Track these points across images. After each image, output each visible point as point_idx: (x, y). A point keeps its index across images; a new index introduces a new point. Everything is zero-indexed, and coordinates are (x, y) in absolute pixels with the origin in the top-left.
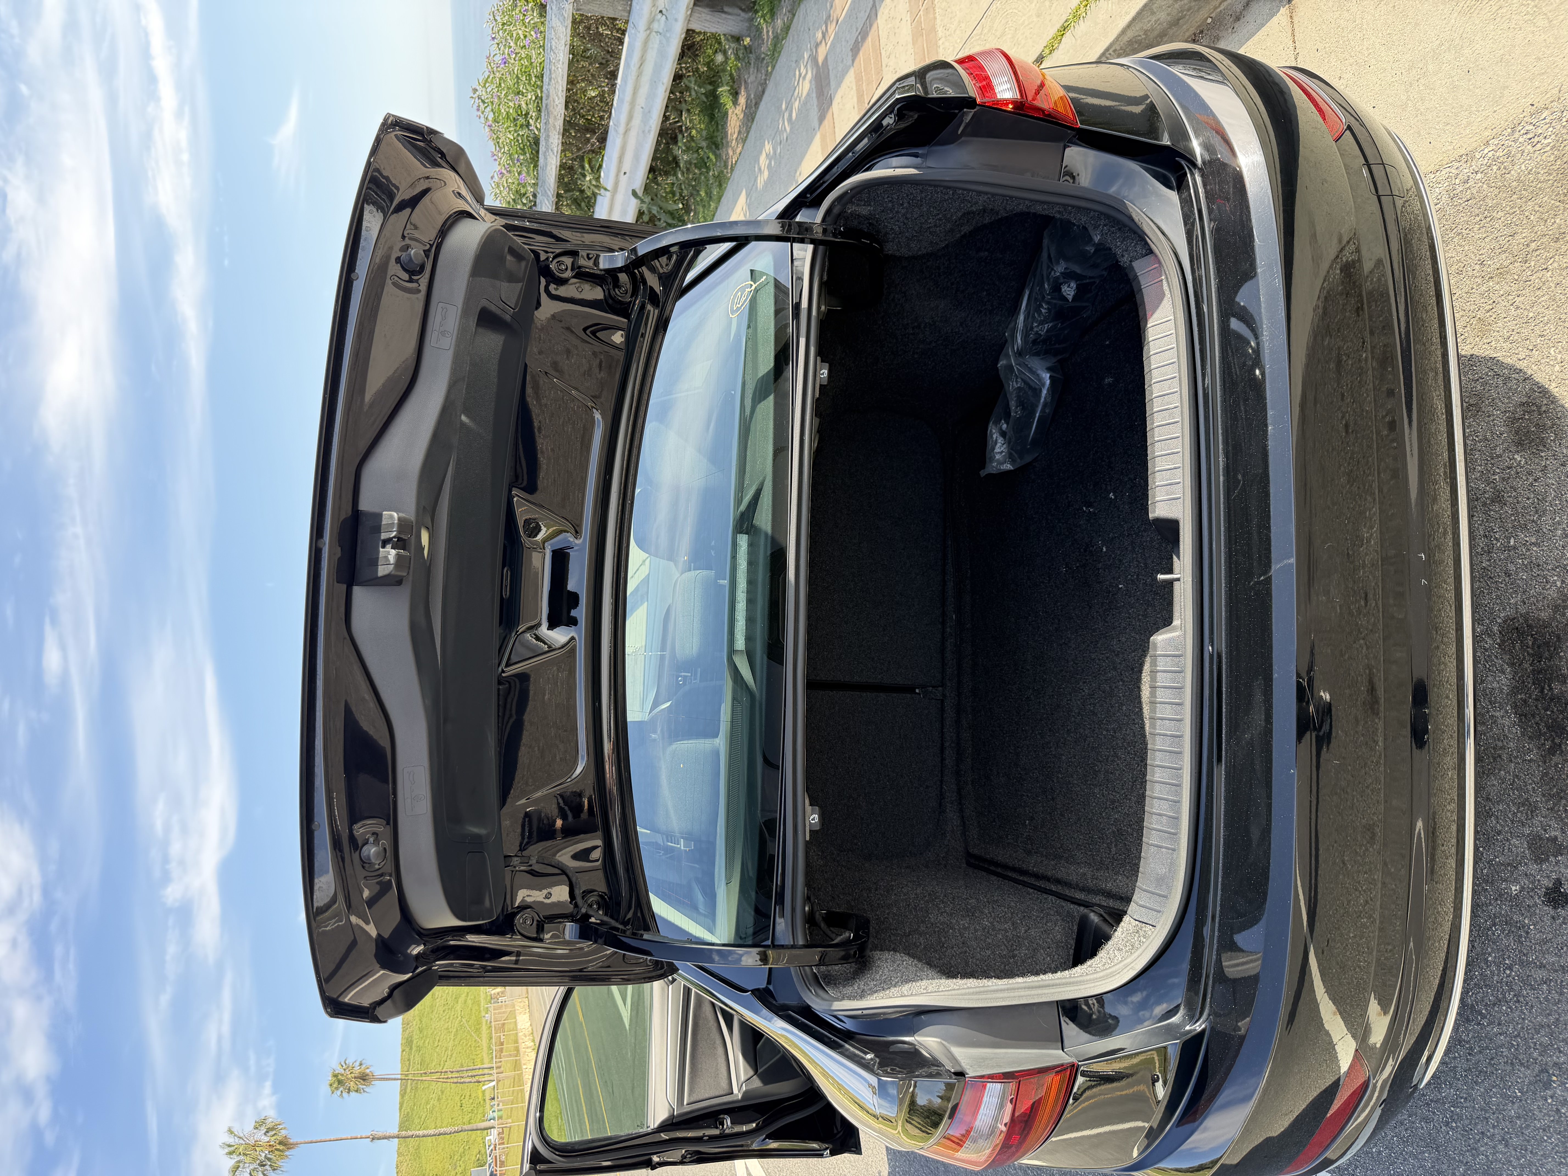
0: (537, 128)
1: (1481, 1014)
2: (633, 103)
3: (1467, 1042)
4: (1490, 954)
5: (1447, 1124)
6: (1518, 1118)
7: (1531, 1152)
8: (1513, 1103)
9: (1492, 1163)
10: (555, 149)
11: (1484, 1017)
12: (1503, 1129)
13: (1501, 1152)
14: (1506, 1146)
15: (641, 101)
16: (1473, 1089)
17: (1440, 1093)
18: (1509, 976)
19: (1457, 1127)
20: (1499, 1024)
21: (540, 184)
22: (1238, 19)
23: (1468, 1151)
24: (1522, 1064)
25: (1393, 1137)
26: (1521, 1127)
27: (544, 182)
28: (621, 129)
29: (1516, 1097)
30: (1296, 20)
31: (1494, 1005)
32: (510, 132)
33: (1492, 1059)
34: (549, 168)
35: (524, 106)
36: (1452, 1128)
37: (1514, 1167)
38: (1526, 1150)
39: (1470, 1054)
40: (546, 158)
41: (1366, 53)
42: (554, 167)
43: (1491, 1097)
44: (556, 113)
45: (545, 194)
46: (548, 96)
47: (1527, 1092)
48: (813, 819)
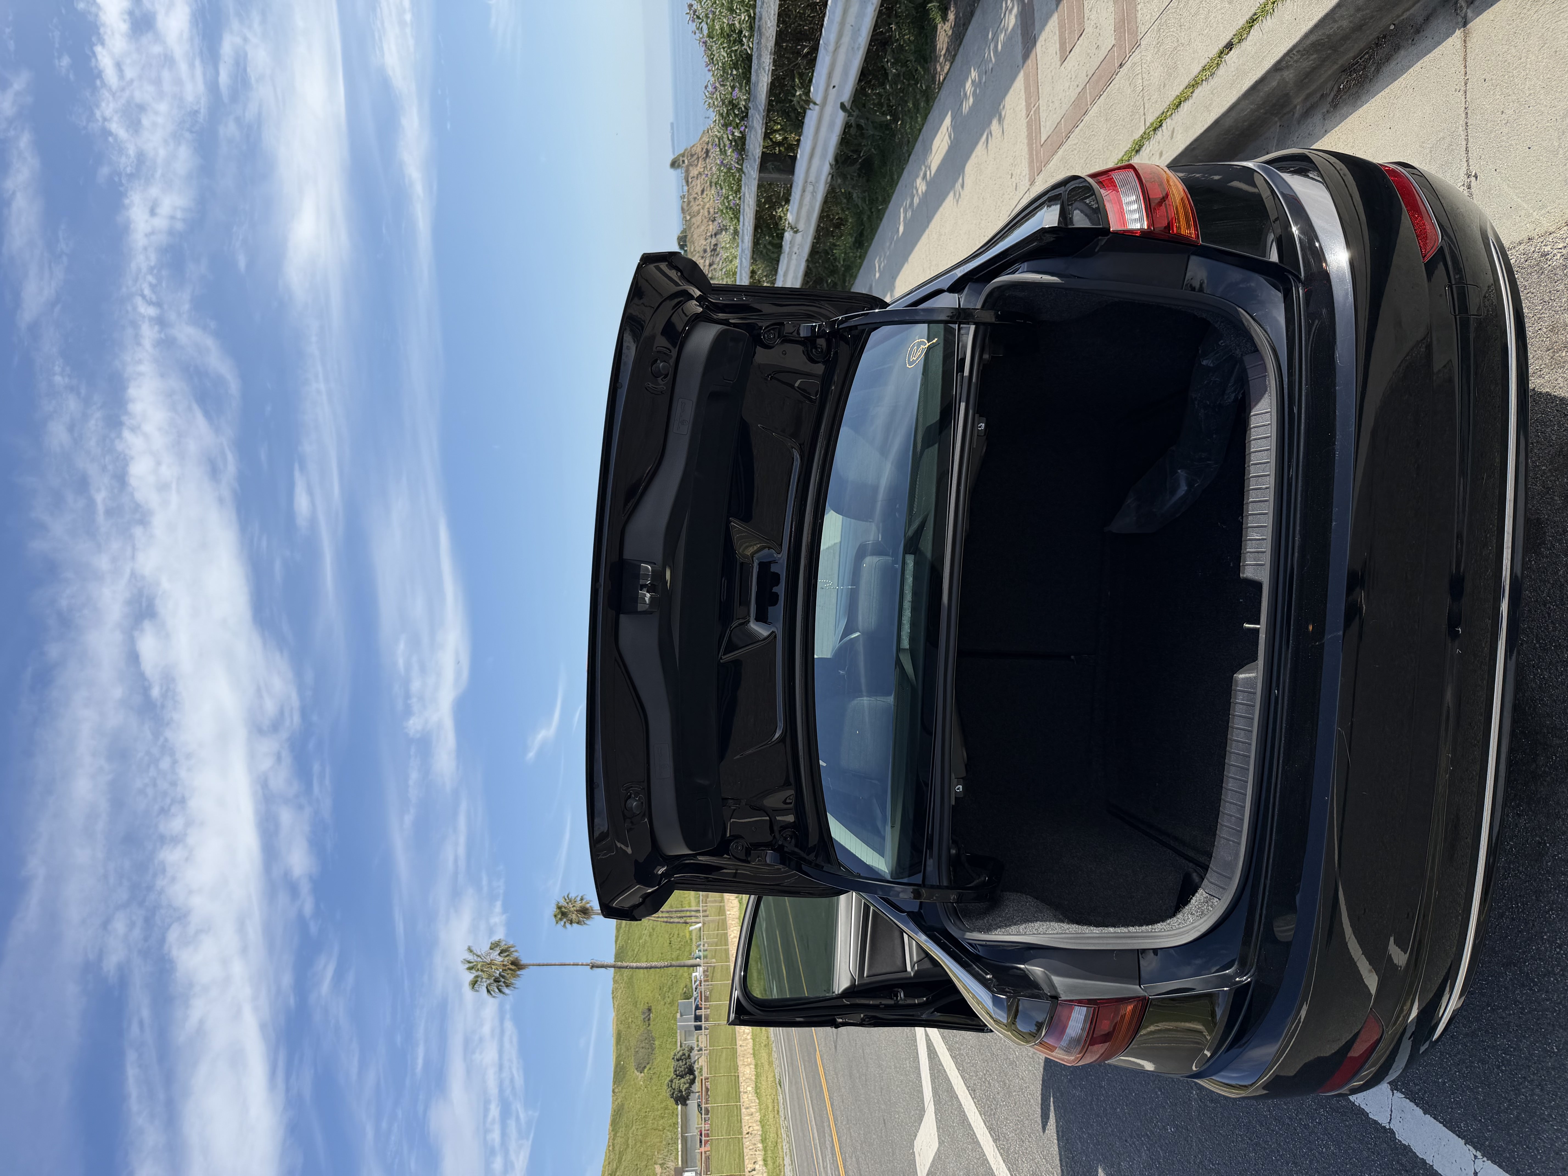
0: (750, 47)
1: (1533, 981)
2: (842, 24)
3: (1521, 1003)
4: (1546, 934)
5: (1499, 1067)
6: (1553, 1069)
7: (1560, 1098)
8: (1551, 1057)
9: (1529, 1102)
10: (767, 68)
11: (1536, 984)
12: (1541, 1077)
13: (1538, 1095)
14: (1542, 1090)
15: (851, 19)
16: (1521, 1041)
17: (1496, 1041)
18: (1558, 953)
19: (1506, 1070)
20: (1547, 992)
21: (752, 99)
22: (1418, 32)
23: (1512, 1090)
24: (1561, 1027)
25: (1456, 1072)
26: (1554, 1076)
27: (755, 97)
28: (831, 48)
29: (1554, 1052)
30: (1469, 45)
31: (1545, 975)
32: (724, 48)
33: (1538, 1019)
34: (760, 85)
35: (737, 25)
36: (1502, 1071)
37: (1546, 1108)
38: (1556, 1096)
39: (1522, 1013)
40: (758, 76)
41: (1527, 93)
42: (765, 85)
43: (1534, 1050)
44: (768, 35)
45: (756, 108)
46: (760, 19)
47: (1561, 1050)
48: (958, 789)
